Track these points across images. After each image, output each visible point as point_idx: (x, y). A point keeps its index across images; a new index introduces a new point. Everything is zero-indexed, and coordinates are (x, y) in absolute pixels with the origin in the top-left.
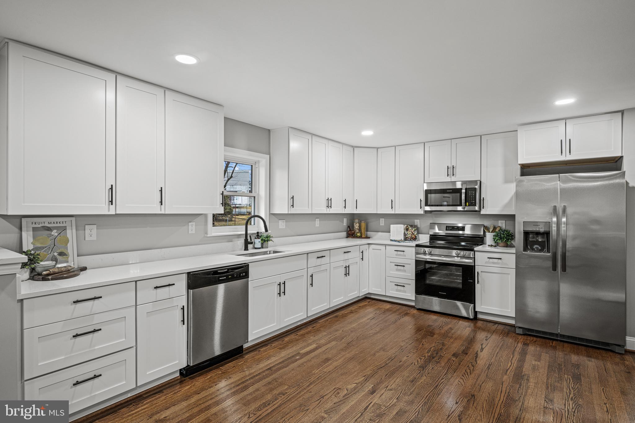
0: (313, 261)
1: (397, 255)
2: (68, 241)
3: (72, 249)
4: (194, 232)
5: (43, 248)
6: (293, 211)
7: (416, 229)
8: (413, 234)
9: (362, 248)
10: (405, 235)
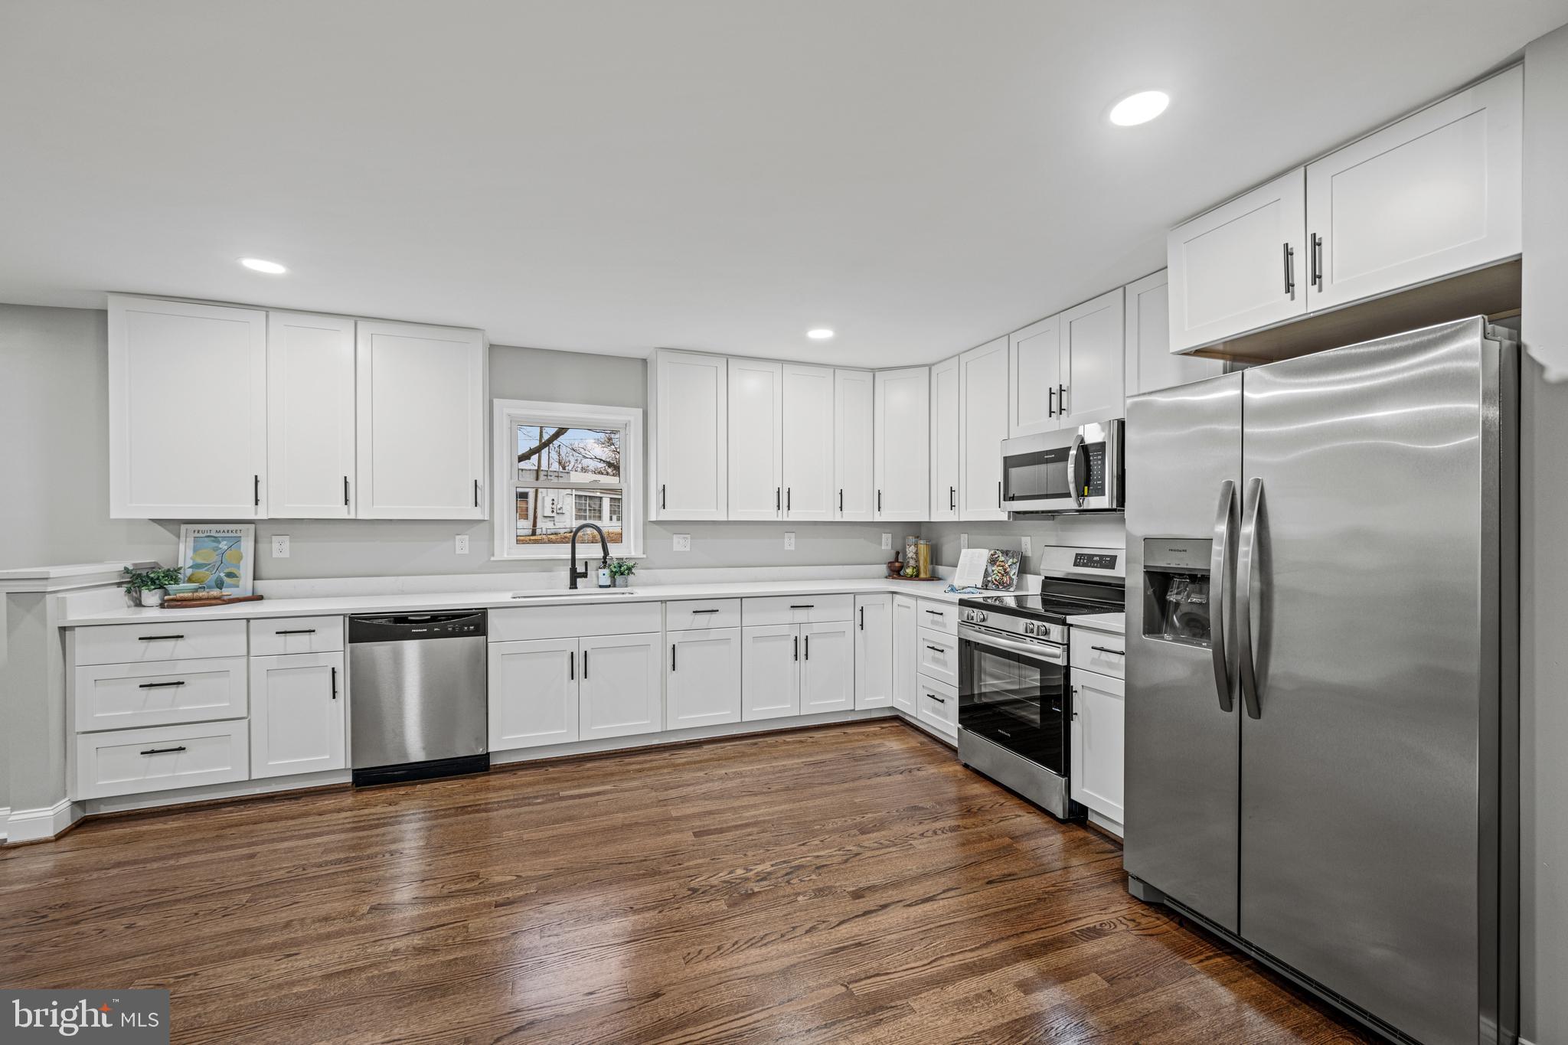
0: (679, 618)
2: (241, 558)
3: (246, 570)
4: (466, 551)
5: (206, 565)
7: (1015, 560)
8: (1007, 573)
9: (861, 601)
10: (986, 574)
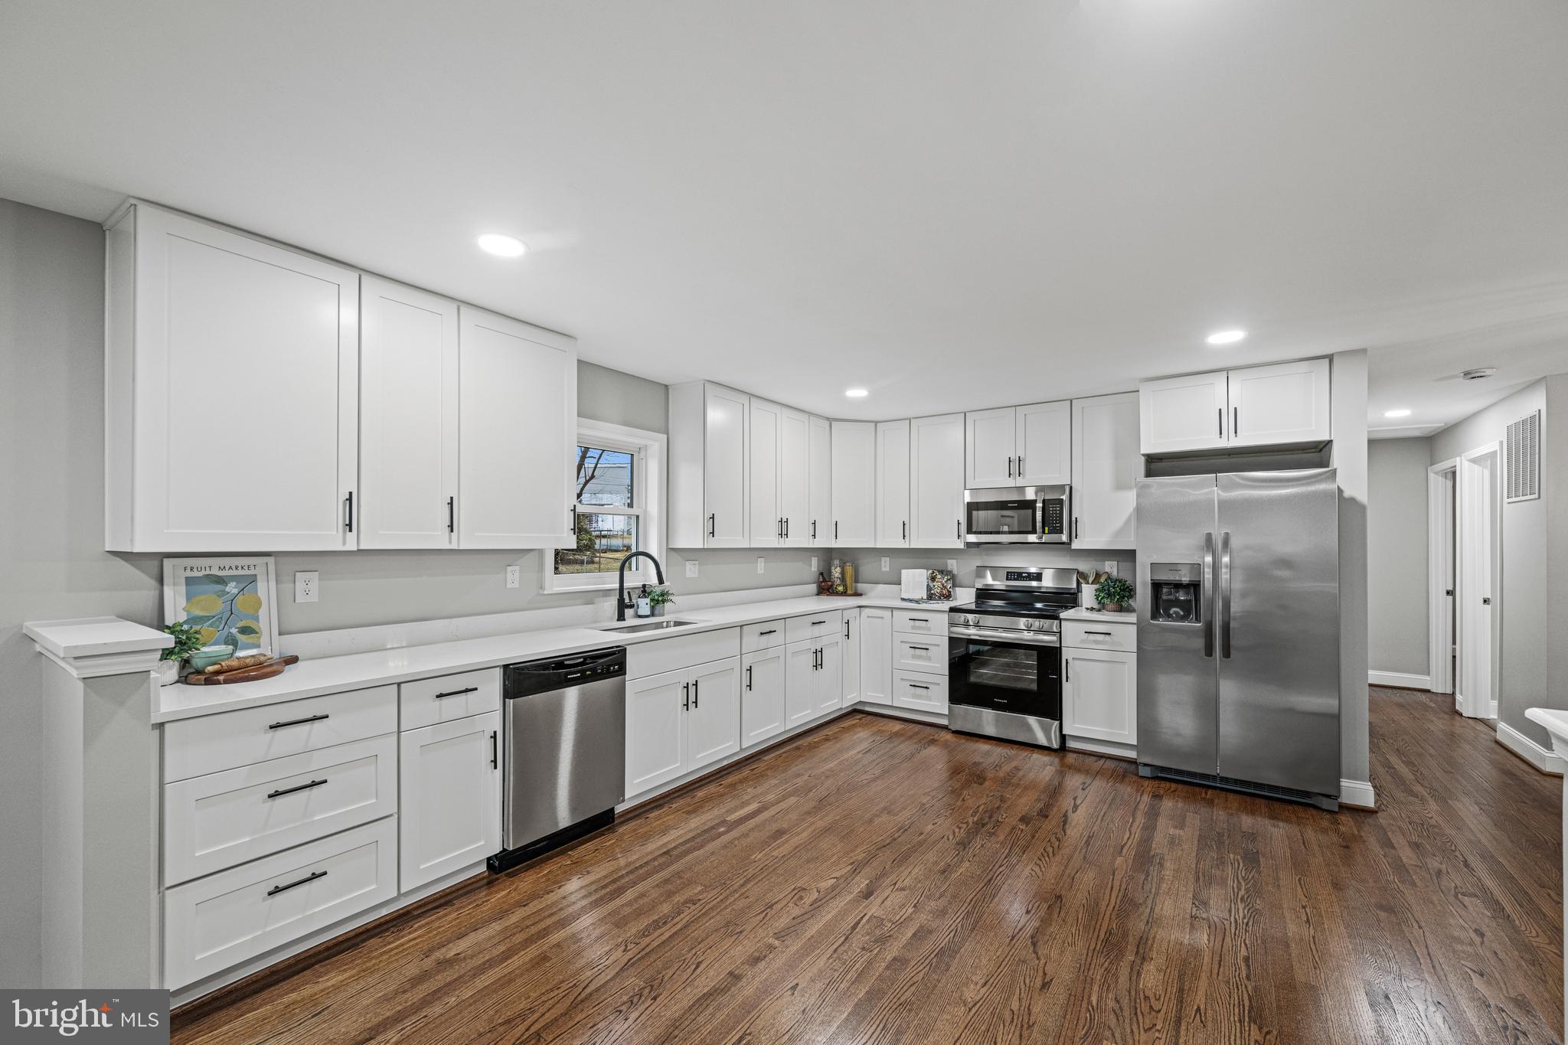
0: (752, 640)
1: (913, 627)
2: (260, 604)
3: (267, 620)
4: (516, 585)
5: (208, 618)
6: (713, 543)
7: (949, 577)
8: (945, 587)
9: (847, 615)
10: (929, 588)
